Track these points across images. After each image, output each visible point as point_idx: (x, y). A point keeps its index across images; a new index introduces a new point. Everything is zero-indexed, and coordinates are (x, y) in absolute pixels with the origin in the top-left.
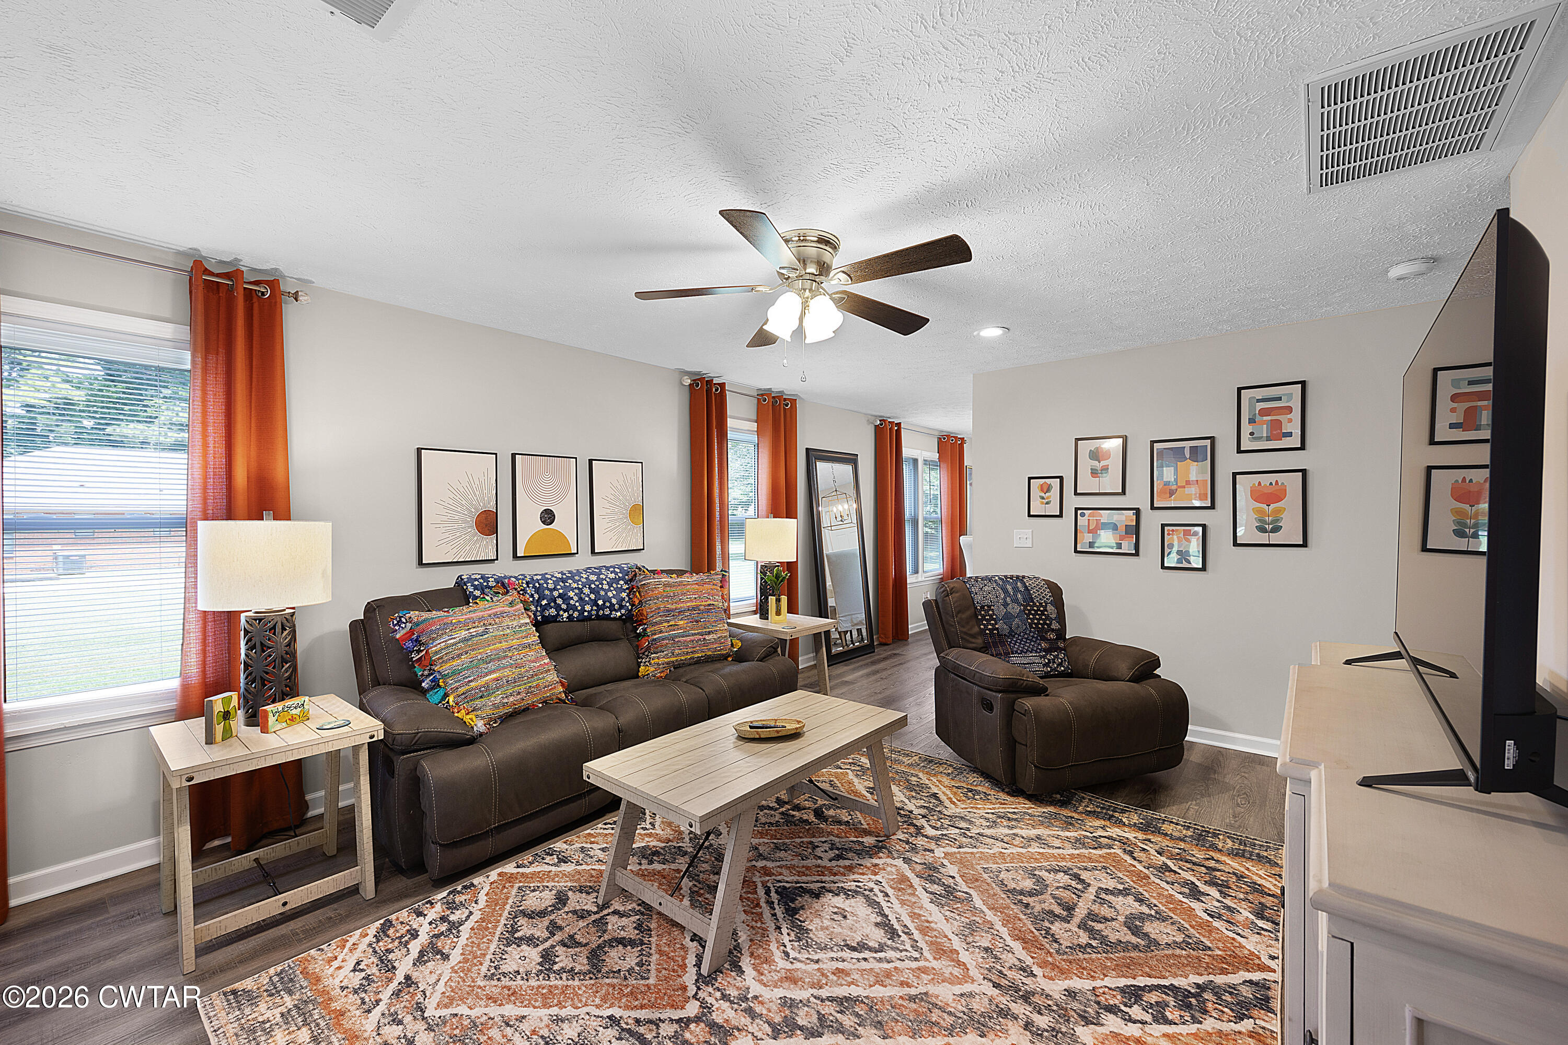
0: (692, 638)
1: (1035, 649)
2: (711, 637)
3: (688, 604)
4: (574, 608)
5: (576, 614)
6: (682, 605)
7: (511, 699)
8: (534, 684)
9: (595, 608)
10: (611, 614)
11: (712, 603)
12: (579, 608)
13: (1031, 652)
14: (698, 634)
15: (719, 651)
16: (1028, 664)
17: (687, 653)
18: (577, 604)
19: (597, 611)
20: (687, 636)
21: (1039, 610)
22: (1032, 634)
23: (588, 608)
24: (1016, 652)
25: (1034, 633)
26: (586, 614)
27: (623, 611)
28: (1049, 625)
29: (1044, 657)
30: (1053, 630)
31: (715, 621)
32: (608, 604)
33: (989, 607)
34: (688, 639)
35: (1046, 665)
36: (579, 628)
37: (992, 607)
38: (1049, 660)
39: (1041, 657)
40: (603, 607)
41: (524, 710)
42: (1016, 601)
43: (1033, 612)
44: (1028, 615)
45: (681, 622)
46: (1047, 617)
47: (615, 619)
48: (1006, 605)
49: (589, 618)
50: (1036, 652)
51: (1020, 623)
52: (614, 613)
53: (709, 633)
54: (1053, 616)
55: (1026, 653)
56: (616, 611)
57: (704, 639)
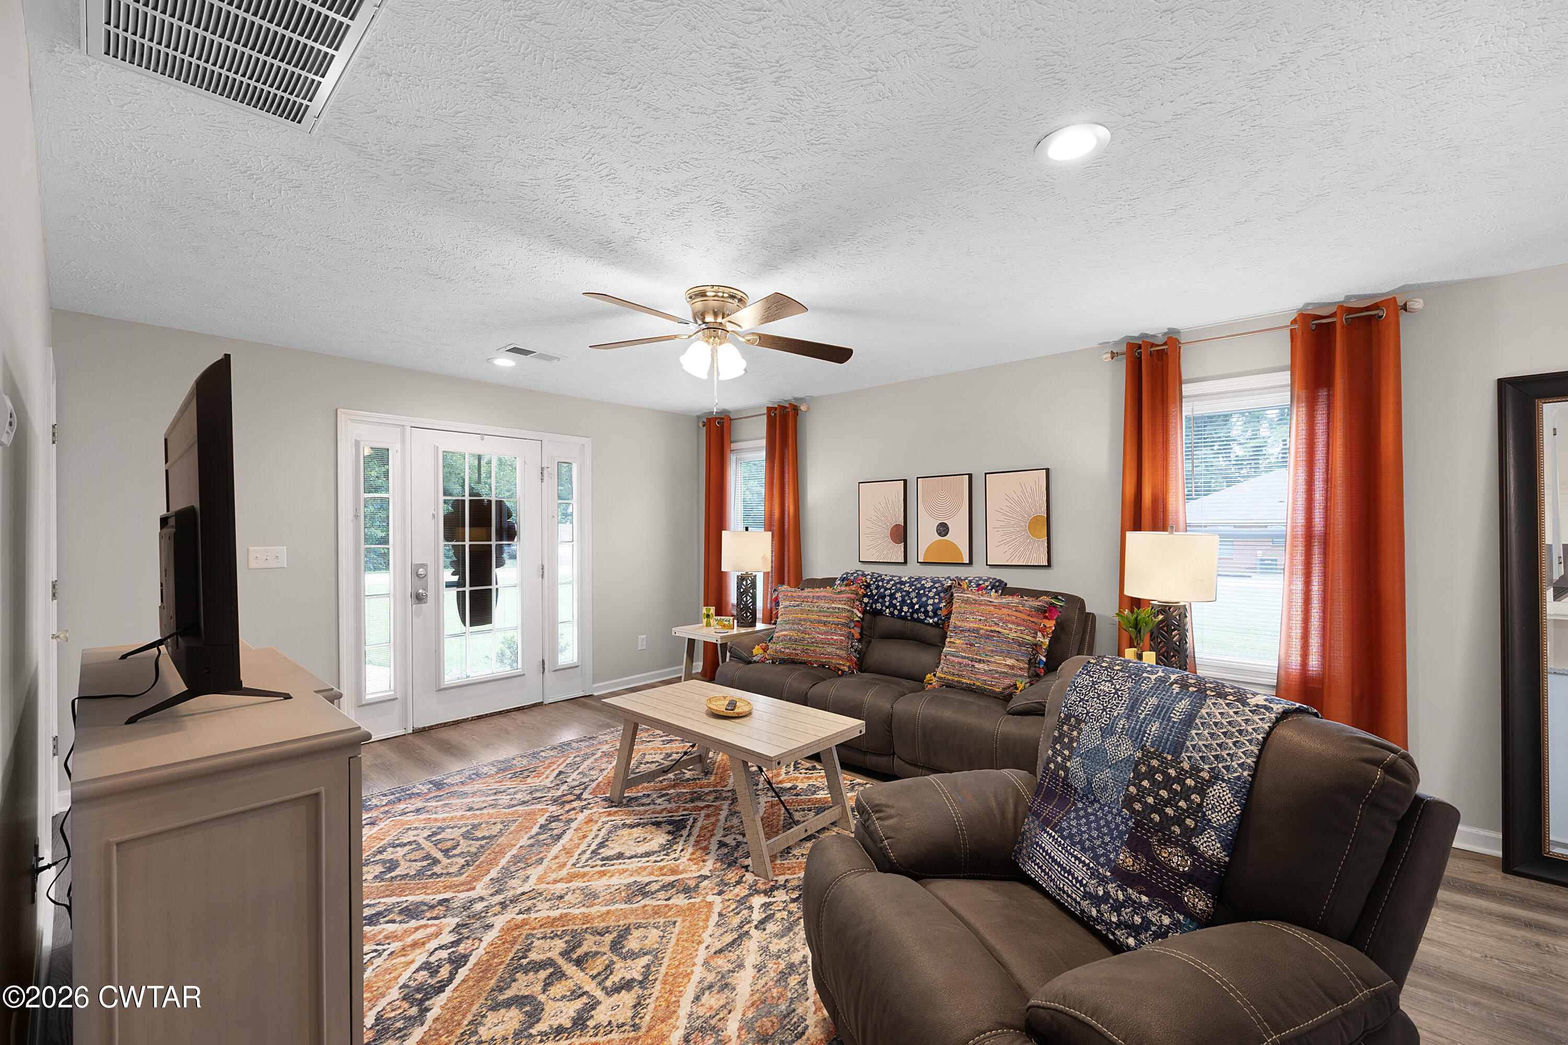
0: (960, 660)
1: (1101, 851)
2: (981, 666)
3: (971, 625)
4: (895, 607)
5: (896, 612)
6: (966, 624)
7: (787, 651)
8: (812, 648)
9: (911, 610)
10: (925, 619)
11: (997, 629)
12: (899, 608)
13: (1084, 850)
14: (968, 658)
15: (989, 685)
16: (1059, 865)
17: (953, 674)
18: (898, 604)
19: (912, 614)
20: (957, 657)
21: (1180, 780)
22: (1119, 819)
23: (905, 609)
24: (1061, 830)
25: (1123, 821)
26: (903, 614)
27: (936, 619)
28: (1190, 833)
29: (1103, 880)
30: (1192, 851)
31: (992, 651)
32: (922, 610)
33: (1079, 721)
34: (956, 660)
35: (1097, 901)
36: (899, 625)
37: (1083, 725)
38: (1107, 893)
39: (1094, 874)
40: (917, 611)
41: (801, 663)
42: (1137, 736)
43: (1159, 777)
44: (1139, 776)
45: (958, 642)
46: (1197, 811)
47: (929, 624)
48: (1108, 731)
49: (905, 618)
50: (1095, 858)
51: (1111, 783)
52: (928, 619)
53: (980, 661)
54: (1216, 818)
55: (1074, 844)
56: (931, 618)
57: (973, 666)
